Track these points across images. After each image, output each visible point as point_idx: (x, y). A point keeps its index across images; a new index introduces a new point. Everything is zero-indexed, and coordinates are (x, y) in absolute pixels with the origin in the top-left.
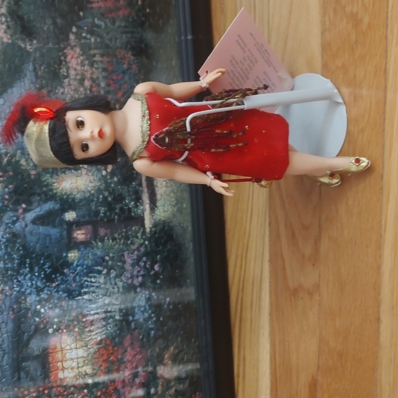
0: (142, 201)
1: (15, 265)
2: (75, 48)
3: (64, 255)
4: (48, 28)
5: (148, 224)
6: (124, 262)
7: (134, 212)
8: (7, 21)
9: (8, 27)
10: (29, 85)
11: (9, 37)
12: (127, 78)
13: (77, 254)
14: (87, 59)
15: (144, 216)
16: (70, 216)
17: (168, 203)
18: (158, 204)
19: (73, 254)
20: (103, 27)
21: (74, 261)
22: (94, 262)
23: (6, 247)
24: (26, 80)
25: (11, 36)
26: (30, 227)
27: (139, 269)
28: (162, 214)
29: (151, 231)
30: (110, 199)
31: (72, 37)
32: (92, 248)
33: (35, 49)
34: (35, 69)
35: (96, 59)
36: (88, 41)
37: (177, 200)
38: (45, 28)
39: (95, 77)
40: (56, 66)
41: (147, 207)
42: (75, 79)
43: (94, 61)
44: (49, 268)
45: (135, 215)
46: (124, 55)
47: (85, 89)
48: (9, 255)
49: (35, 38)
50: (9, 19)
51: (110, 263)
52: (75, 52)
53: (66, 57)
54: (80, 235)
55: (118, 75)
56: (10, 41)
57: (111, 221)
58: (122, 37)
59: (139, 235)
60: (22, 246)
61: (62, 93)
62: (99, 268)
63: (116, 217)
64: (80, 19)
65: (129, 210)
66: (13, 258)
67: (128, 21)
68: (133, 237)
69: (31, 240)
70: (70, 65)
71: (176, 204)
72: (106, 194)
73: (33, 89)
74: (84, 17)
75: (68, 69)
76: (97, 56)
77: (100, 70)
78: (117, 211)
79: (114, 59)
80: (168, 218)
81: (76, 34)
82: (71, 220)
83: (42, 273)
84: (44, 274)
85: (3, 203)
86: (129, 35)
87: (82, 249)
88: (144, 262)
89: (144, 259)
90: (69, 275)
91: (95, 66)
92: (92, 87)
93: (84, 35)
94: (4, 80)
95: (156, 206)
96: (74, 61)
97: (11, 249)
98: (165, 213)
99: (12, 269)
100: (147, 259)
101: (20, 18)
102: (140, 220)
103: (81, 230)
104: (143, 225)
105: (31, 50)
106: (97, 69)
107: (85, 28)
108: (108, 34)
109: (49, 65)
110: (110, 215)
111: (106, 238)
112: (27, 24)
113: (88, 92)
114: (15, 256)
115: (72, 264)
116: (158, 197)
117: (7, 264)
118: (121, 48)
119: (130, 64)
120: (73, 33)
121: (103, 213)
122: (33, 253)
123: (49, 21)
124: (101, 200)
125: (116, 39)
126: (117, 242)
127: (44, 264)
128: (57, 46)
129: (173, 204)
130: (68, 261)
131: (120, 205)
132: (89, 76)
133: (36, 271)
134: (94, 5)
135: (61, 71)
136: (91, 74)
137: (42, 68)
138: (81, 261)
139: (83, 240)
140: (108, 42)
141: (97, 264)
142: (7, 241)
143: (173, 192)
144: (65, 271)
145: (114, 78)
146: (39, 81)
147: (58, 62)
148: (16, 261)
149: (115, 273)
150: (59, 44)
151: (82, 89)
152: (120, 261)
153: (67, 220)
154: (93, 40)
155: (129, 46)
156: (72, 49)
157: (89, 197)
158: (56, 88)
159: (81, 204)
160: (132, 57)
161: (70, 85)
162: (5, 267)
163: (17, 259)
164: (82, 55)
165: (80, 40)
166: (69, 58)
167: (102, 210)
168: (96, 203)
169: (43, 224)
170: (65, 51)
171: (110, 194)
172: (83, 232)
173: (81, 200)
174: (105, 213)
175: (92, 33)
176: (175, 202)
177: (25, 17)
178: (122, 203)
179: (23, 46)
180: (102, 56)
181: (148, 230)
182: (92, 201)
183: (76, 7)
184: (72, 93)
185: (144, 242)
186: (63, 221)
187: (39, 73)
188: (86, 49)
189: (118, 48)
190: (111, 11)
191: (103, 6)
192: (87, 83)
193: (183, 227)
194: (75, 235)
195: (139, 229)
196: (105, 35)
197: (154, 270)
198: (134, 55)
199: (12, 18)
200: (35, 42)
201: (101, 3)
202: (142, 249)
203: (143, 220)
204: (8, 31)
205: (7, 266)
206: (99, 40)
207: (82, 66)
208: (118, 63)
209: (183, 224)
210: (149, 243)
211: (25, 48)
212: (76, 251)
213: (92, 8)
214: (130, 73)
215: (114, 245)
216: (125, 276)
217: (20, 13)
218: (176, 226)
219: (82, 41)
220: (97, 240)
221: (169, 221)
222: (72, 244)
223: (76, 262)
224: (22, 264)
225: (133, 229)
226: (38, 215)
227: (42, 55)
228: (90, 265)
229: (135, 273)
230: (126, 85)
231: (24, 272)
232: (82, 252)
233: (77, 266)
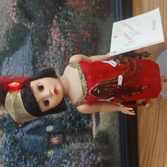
0: (92, 120)
1: (16, 160)
2: (56, 28)
3: (45, 153)
4: (41, 16)
5: (94, 133)
6: (80, 157)
7: (87, 126)
8: (16, 10)
9: (17, 14)
10: (29, 49)
11: (17, 20)
12: (85, 46)
13: (53, 152)
14: (63, 35)
15: (92, 128)
16: (50, 129)
17: (106, 120)
18: (101, 121)
19: (50, 152)
20: (73, 16)
21: (51, 156)
22: (63, 157)
23: (11, 149)
24: (27, 46)
25: (19, 19)
26: (26, 135)
27: (89, 161)
28: (103, 127)
29: (96, 137)
30: (73, 118)
31: (54, 21)
32: (62, 148)
33: (33, 27)
34: (32, 40)
35: (68, 35)
36: (64, 24)
37: (111, 118)
38: (39, 16)
39: (67, 45)
40: (45, 38)
41: (94, 123)
42: (56, 46)
43: (67, 36)
44: (36, 161)
45: (87, 127)
46: (84, 33)
47: (61, 52)
48: (12, 153)
49: (33, 21)
50: (18, 9)
51: (72, 157)
52: (56, 30)
53: (50, 33)
54: (55, 140)
55: (80, 45)
56: (18, 23)
57: (73, 131)
58: (83, 23)
59: (89, 140)
60: (20, 147)
61: (48, 55)
62: (66, 160)
63: (76, 129)
64: (59, 11)
65: (84, 124)
66: (15, 156)
67: (87, 13)
68: (86, 141)
69: (26, 143)
70: (53, 38)
71: (111, 121)
72: (71, 115)
73: (31, 51)
74: (62, 10)
75: (52, 40)
76: (69, 33)
77: (70, 41)
78: (77, 125)
79: (78, 35)
80: (106, 130)
81: (57, 20)
82: (50, 131)
83: (32, 164)
84: (33, 165)
85: (10, 121)
86: (87, 22)
87: (56, 149)
88: (91, 156)
89: (92, 154)
90: (48, 165)
91: (67, 39)
92: (65, 51)
93: (61, 20)
94: (14, 45)
95: (99, 122)
96: (55, 35)
97: (13, 150)
98: (104, 127)
99: (14, 162)
100: (93, 155)
101: (25, 9)
102: (90, 131)
103: (55, 137)
104: (92, 134)
105: (30, 28)
106: (68, 41)
107: (62, 16)
108: (75, 20)
109: (40, 37)
110: (73, 128)
111: (70, 142)
112: (28, 13)
113: (63, 54)
114: (16, 154)
115: (50, 158)
116: (101, 117)
117: (11, 159)
118: (82, 29)
119: (87, 38)
120: (55, 19)
121: (69, 127)
122: (26, 152)
123: (41, 12)
124: (68, 119)
125: (80, 23)
126: (76, 144)
127: (33, 158)
128: (46, 27)
129: (109, 121)
130: (47, 157)
131: (79, 122)
132: (63, 45)
133: (28, 163)
134: (68, 3)
135: (48, 41)
136: (65, 43)
137: (37, 39)
138: (55, 157)
139: (57, 143)
140: (75, 25)
141: (65, 158)
142: (11, 145)
143: (109, 114)
144: (46, 163)
145: (78, 46)
146: (34, 47)
147: (46, 36)
148: (17, 157)
149: (75, 163)
150: (47, 25)
151: (59, 52)
152: (78, 156)
153: (48, 131)
154: (66, 24)
155: (87, 28)
156: (54, 28)
157: (61, 117)
158: (44, 51)
159: (56, 121)
160: (88, 34)
161: (52, 49)
162: (9, 161)
163: (17, 156)
164: (60, 32)
165: (59, 23)
166: (52, 34)
167: (69, 125)
168: (65, 121)
169: (33, 134)
170: (50, 30)
171: (73, 115)
172: (57, 138)
173: (56, 119)
174: (70, 127)
175: (66, 19)
176: (110, 120)
177: (28, 8)
178: (80, 121)
179: (26, 25)
180: (72, 33)
181: (94, 137)
182: (63, 119)
183: (58, 4)
184: (54, 55)
185: (92, 144)
186: (45, 131)
187: (35, 42)
188: (62, 29)
189: (80, 29)
190: (77, 7)
191: (73, 4)
192: (62, 49)
193: (114, 135)
194: (52, 140)
195: (90, 136)
196: (73, 21)
197: (97, 161)
198: (89, 33)
199: (20, 9)
200: (33, 23)
201: (72, 2)
202: (91, 149)
203: (92, 130)
204: (17, 16)
205: (10, 160)
206: (70, 24)
207: (59, 39)
208: (80, 37)
209: (114, 133)
210: (95, 145)
211: (27, 27)
212: (52, 150)
213: (67, 5)
214: (87, 44)
215: (75, 146)
216: (80, 165)
217: (25, 6)
218: (110, 134)
219: (60, 24)
220: (65, 143)
221: (106, 131)
222: (50, 146)
223: (52, 157)
224: (20, 159)
225: (86, 136)
226: (31, 128)
227: (37, 31)
228: (60, 158)
229: (86, 163)
230: (84, 51)
231: (21, 164)
232: (56, 151)
233: (53, 159)
